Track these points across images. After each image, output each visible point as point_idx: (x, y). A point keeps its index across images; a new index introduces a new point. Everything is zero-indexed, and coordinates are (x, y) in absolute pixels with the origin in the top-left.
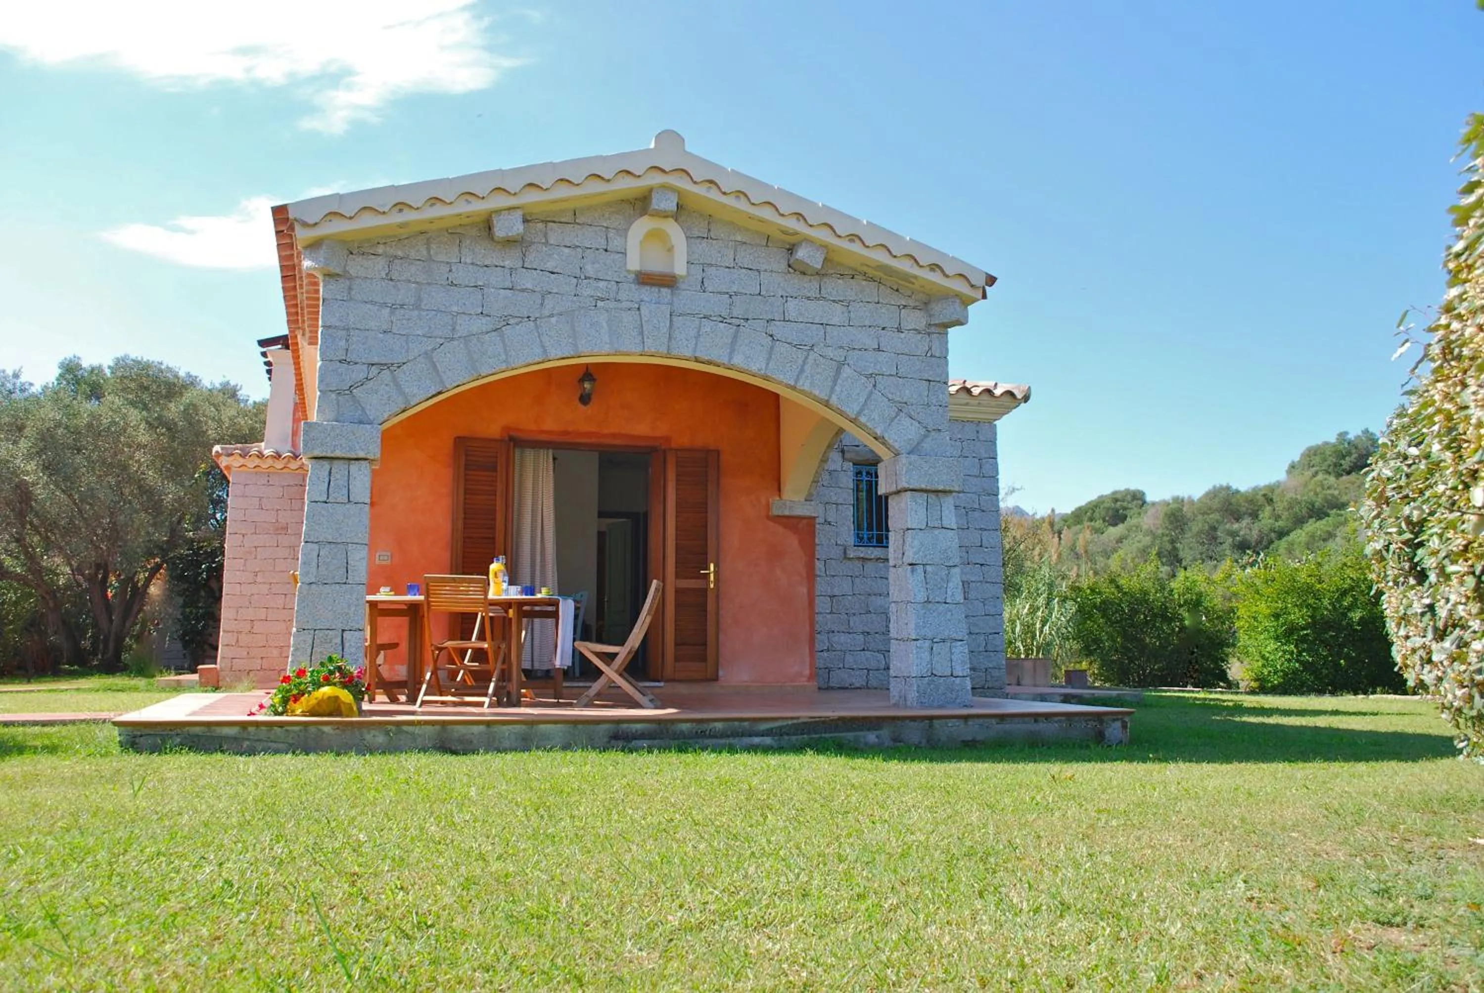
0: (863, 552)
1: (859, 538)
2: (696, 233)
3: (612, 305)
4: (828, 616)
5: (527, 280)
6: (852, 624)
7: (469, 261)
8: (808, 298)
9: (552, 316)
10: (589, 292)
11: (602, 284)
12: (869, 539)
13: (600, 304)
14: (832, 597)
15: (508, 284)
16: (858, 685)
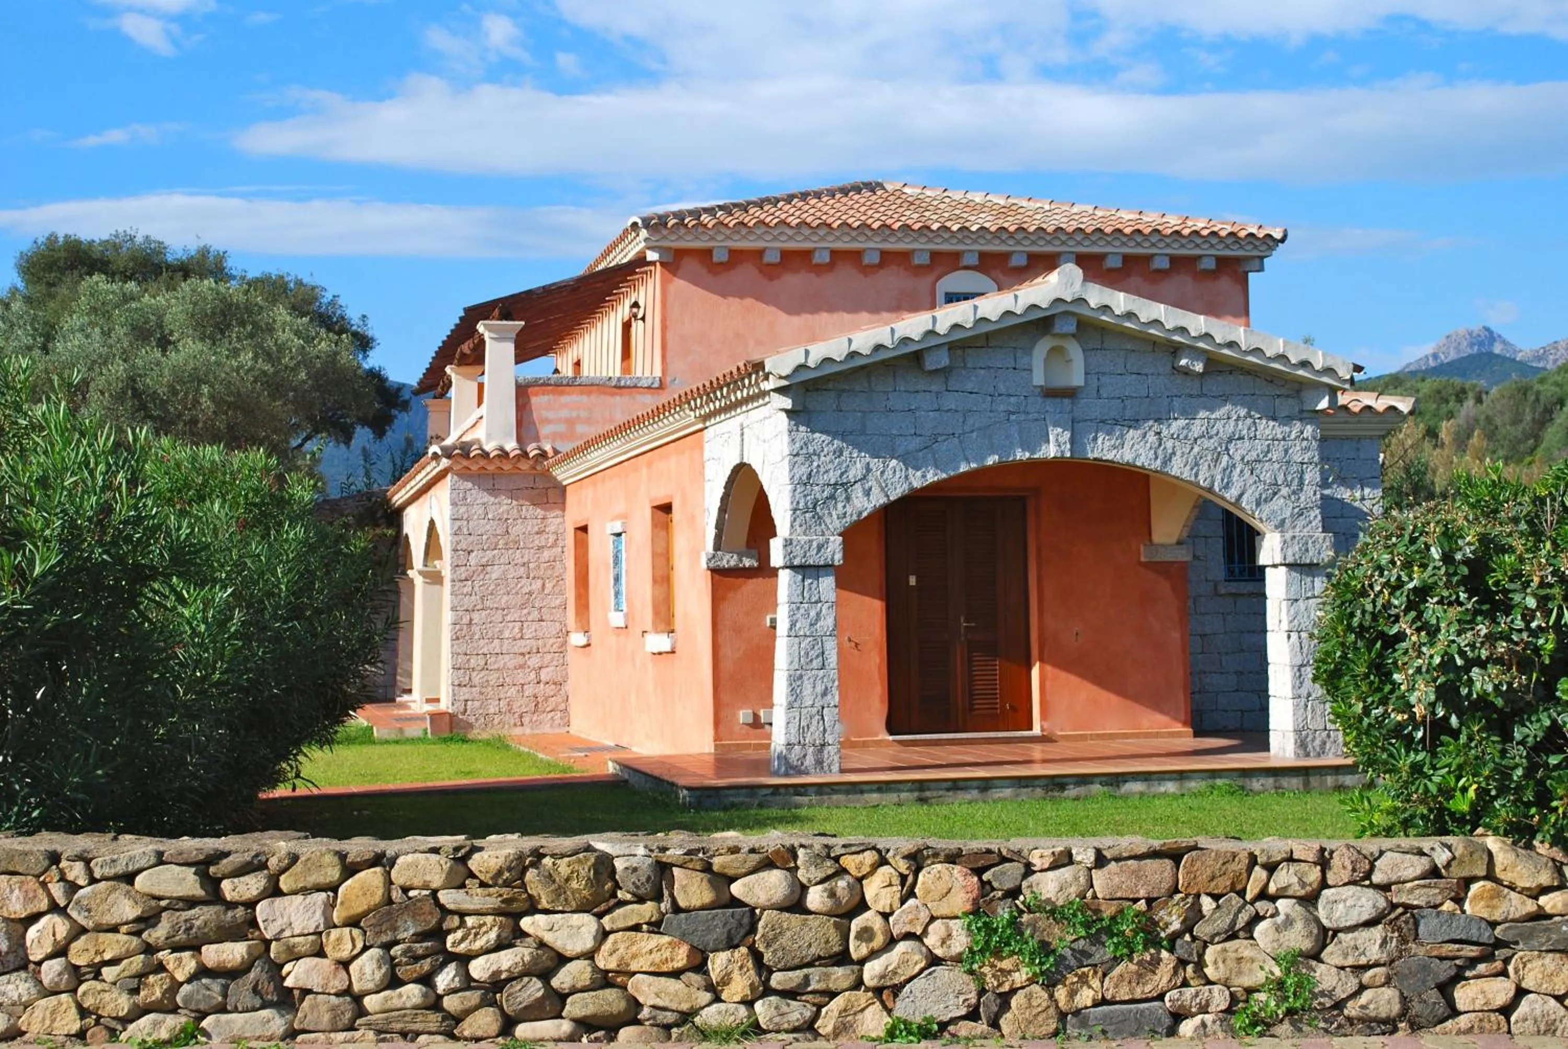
0: (1233, 587)
1: (1230, 572)
2: (1091, 346)
3: (1023, 417)
4: (1200, 656)
5: (950, 402)
6: (1224, 663)
7: (902, 388)
8: (1191, 396)
9: (972, 431)
10: (1002, 408)
11: (1012, 399)
12: (1241, 573)
13: (1013, 417)
14: (1203, 636)
15: (936, 407)
16: (1230, 727)
